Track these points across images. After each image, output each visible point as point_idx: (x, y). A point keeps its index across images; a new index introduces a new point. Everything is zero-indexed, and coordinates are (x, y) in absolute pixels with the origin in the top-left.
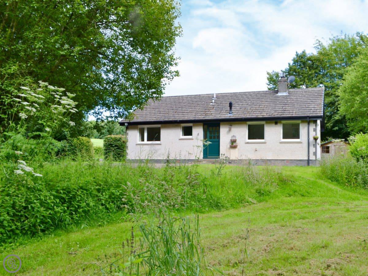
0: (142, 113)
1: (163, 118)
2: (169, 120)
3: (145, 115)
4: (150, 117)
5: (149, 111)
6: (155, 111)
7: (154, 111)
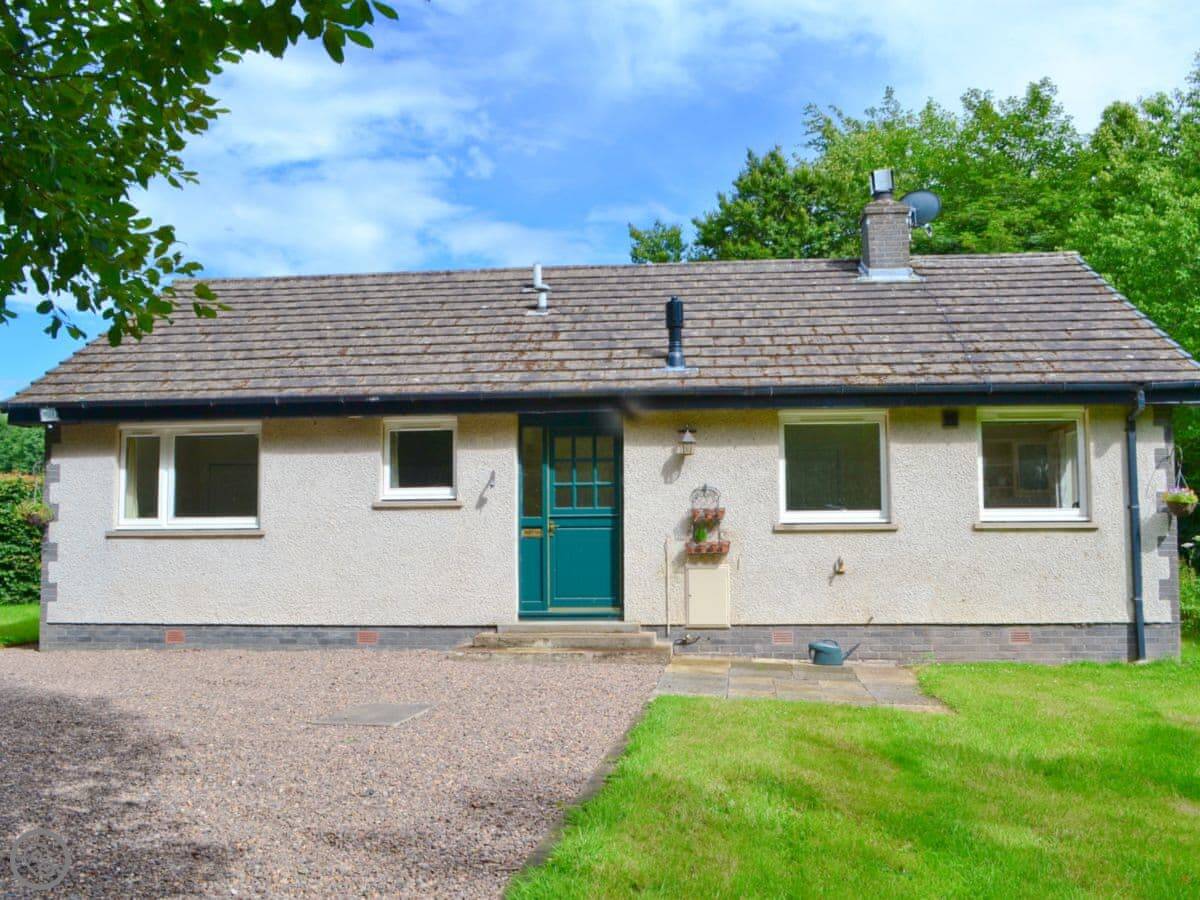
0: (140, 357)
1: (278, 383)
2: (316, 392)
3: (161, 366)
4: (190, 375)
5: (184, 347)
6: (218, 346)
7: (211, 347)
